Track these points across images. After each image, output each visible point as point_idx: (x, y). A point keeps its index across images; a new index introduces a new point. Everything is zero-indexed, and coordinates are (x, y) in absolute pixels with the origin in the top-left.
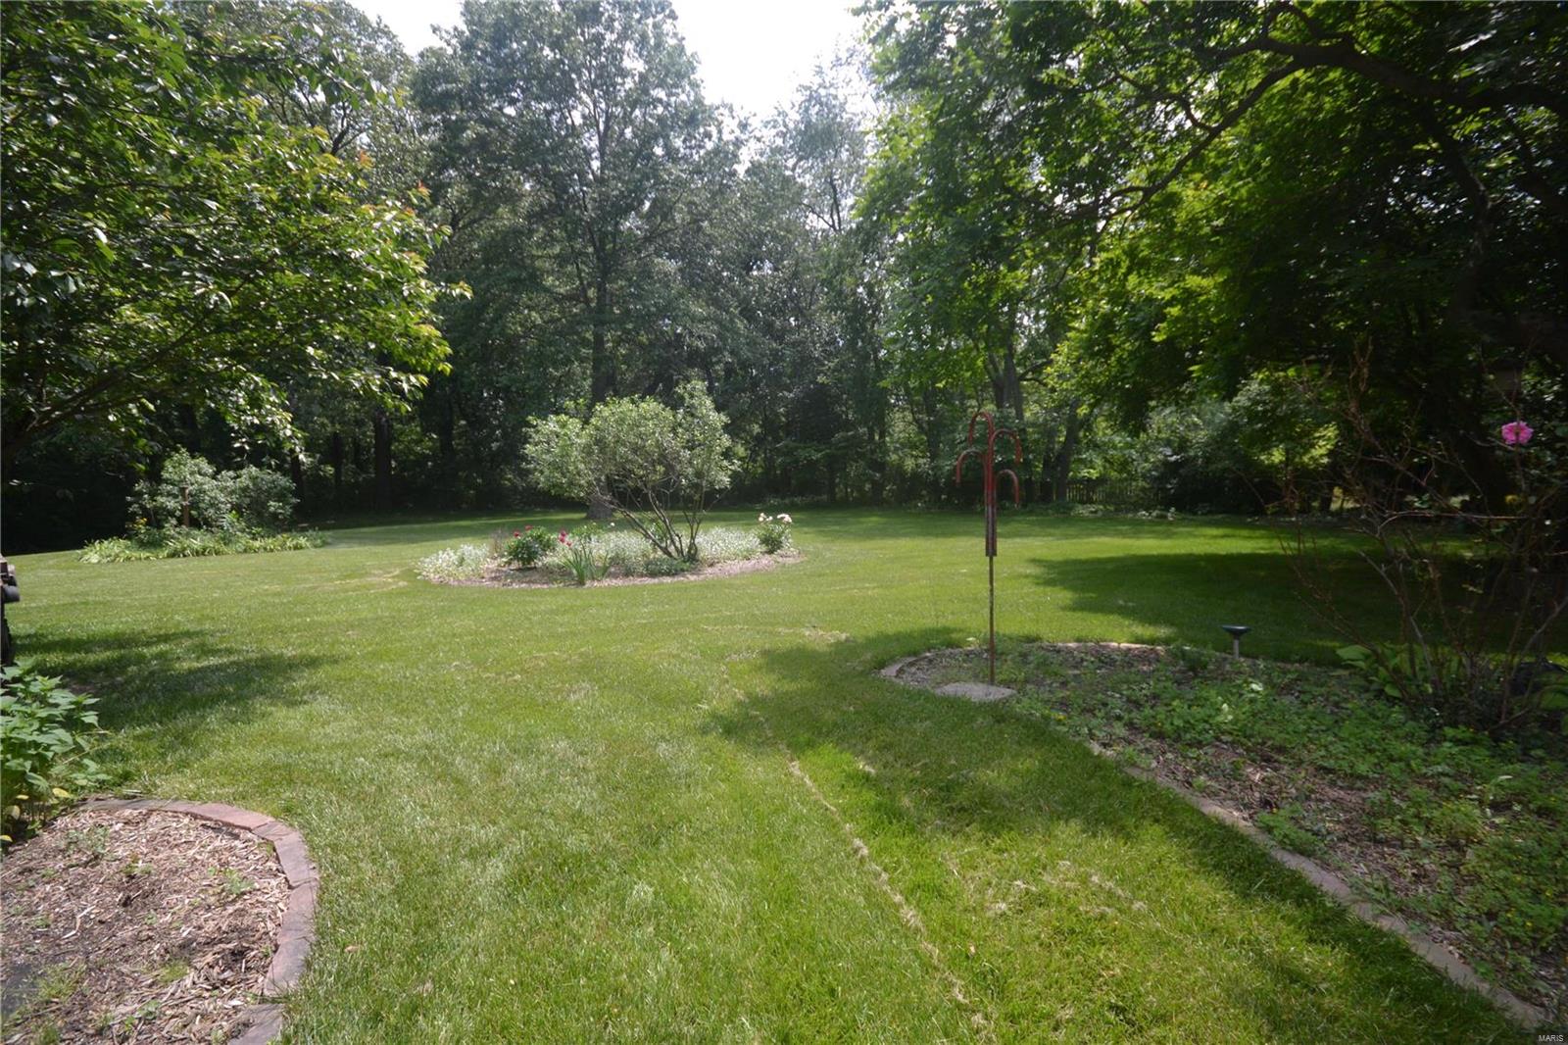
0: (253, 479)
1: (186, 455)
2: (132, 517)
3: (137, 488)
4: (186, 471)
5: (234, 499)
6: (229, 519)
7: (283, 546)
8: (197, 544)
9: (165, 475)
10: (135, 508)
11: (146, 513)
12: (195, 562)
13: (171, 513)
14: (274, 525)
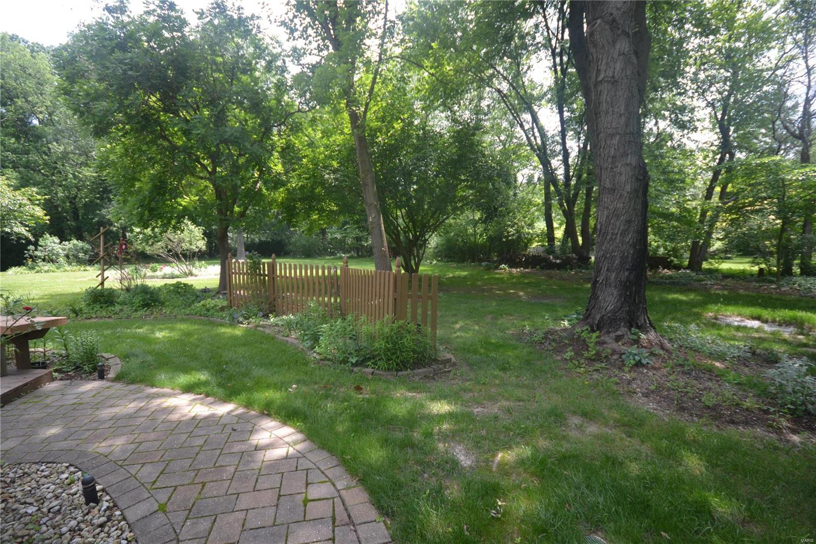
0: (74, 245)
1: (48, 236)
2: (26, 258)
3: (29, 248)
4: (48, 242)
5: (65, 252)
6: (61, 260)
7: (79, 270)
8: (46, 268)
9: (40, 243)
10: (27, 255)
11: (31, 257)
12: (44, 275)
13: (40, 257)
14: (80, 262)
